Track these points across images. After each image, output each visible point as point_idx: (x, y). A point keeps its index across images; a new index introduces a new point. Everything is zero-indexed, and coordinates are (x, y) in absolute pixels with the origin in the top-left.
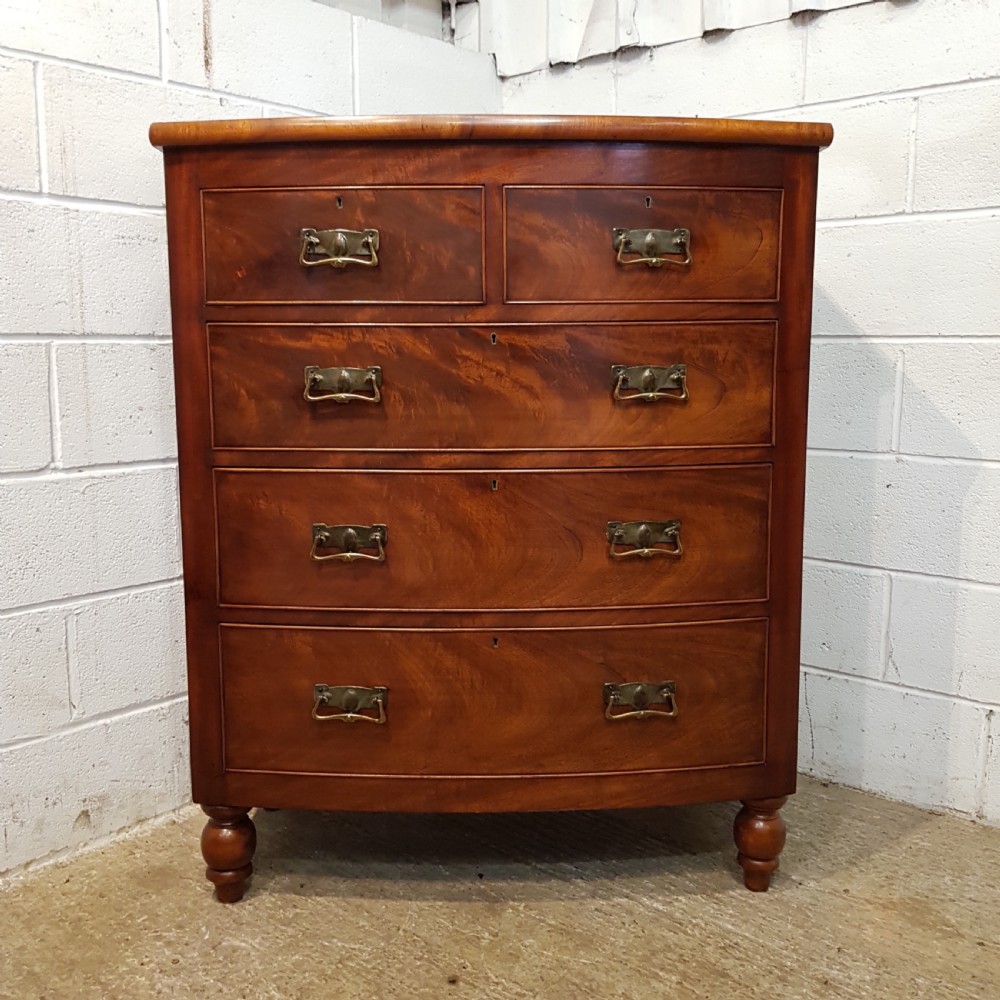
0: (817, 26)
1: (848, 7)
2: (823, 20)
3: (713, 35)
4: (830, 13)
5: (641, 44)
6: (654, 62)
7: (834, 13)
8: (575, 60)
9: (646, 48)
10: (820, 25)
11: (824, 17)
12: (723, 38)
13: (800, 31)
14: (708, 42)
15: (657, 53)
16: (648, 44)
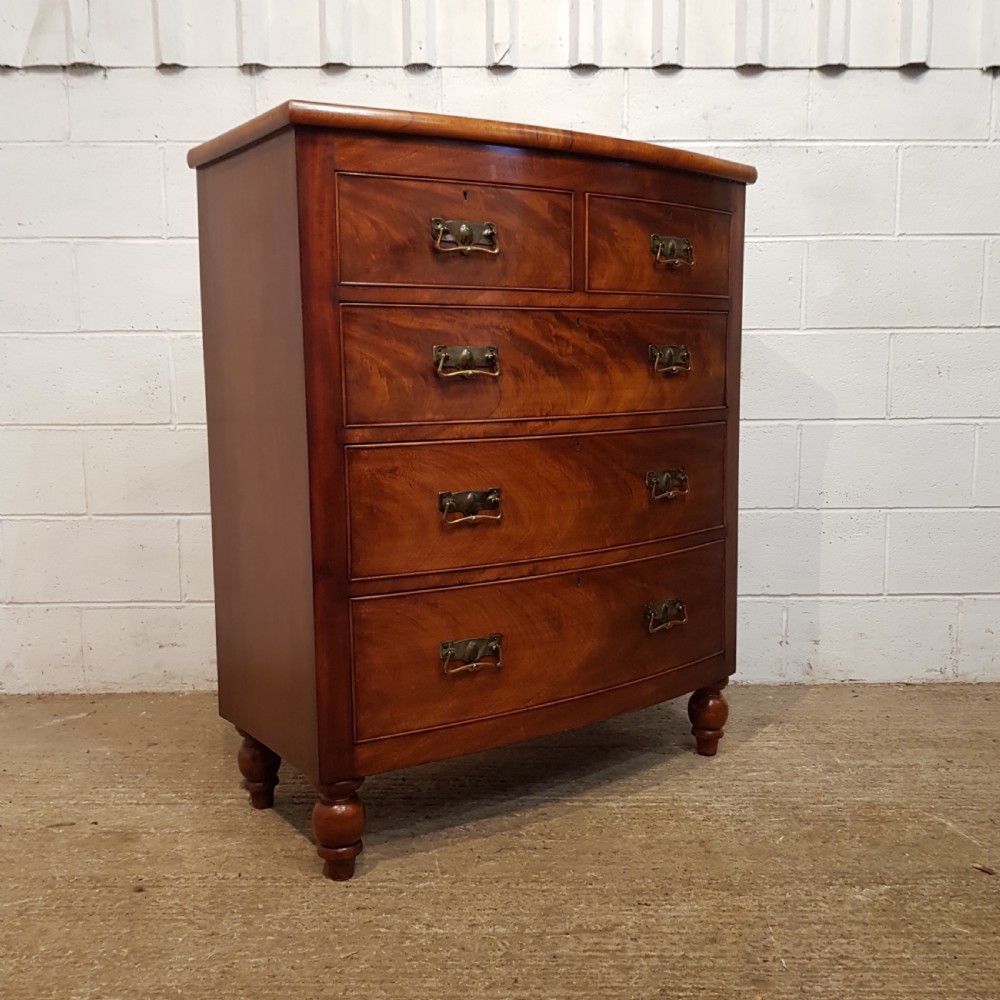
0: (263, 77)
1: (288, 68)
2: (267, 74)
3: (167, 68)
4: (273, 70)
5: (96, 63)
6: (107, 81)
7: (277, 70)
8: (19, 65)
9: (100, 67)
10: (266, 77)
11: (268, 72)
12: (177, 72)
13: (247, 79)
14: (163, 73)
15: (110, 73)
16: (102, 64)
